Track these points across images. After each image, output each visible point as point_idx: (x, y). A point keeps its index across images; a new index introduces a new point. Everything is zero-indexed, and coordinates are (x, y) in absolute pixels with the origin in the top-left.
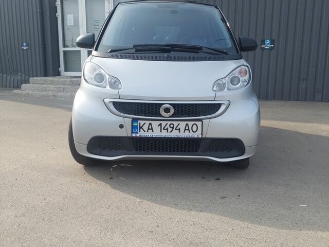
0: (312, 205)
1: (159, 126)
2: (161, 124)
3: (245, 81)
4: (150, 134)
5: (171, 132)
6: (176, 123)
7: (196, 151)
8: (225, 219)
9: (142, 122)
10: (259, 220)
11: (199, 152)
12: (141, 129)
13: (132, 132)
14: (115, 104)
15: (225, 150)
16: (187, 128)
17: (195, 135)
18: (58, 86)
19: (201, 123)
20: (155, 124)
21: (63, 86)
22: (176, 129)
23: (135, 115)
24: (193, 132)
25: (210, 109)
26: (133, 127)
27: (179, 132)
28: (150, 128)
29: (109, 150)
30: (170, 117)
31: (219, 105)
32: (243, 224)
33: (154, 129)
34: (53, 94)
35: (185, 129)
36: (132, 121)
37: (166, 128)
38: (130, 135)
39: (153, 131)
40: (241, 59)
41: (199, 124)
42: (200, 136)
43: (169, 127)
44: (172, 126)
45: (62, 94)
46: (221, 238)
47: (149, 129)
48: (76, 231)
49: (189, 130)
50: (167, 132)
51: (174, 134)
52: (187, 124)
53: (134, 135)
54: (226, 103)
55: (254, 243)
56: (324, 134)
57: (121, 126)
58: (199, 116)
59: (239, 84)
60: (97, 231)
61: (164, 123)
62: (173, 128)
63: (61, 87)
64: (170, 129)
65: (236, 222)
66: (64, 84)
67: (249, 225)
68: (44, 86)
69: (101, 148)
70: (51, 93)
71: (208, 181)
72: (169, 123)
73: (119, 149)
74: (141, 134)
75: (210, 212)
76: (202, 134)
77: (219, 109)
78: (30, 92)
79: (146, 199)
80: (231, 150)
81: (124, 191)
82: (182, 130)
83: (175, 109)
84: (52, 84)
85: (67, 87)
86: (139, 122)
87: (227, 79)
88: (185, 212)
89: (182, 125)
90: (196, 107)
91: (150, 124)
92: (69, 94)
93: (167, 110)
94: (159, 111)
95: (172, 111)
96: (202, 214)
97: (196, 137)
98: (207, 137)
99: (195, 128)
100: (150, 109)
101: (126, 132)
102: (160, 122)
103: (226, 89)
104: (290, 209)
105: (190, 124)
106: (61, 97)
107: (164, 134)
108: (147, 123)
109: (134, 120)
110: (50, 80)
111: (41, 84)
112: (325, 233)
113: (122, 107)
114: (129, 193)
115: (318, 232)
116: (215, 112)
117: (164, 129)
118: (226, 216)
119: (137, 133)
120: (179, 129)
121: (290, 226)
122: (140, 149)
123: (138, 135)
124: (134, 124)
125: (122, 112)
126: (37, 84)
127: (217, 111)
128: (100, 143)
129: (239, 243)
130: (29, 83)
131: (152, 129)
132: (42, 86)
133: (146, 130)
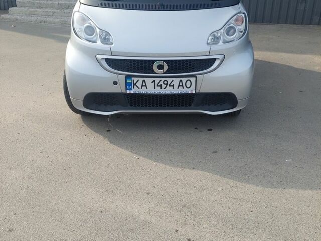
0: (297, 159)
1: (152, 83)
2: (154, 81)
3: (241, 32)
4: (144, 91)
5: (165, 88)
6: (169, 80)
7: (190, 106)
8: (216, 177)
9: (136, 79)
10: (246, 177)
11: (192, 106)
12: (135, 86)
13: (127, 89)
14: (107, 60)
15: (218, 104)
16: (181, 84)
17: (189, 91)
18: (46, 10)
19: (195, 78)
20: (149, 81)
21: (51, 10)
22: (170, 86)
23: (128, 71)
24: (187, 88)
25: (205, 64)
26: (127, 84)
27: (173, 88)
28: (144, 84)
29: (105, 105)
30: (164, 73)
31: (214, 60)
32: (232, 183)
33: (148, 86)
34: (42, 19)
35: (179, 86)
36: (126, 77)
37: (160, 85)
38: (124, 91)
39: (147, 88)
40: (238, 3)
41: (193, 80)
42: (194, 92)
43: (162, 84)
44: (165, 82)
45: (51, 19)
46: (212, 199)
47: (142, 86)
48: (80, 194)
49: (182, 86)
50: (161, 88)
51: (168, 91)
52: (181, 81)
53: (128, 92)
54: (221, 57)
55: (241, 204)
56: (317, 69)
57: (115, 83)
58: (193, 71)
59: (235, 35)
60: (99, 193)
61: (157, 80)
62: (167, 84)
63: (49, 10)
64: (164, 86)
65: (226, 180)
66: (52, 7)
67: (238, 184)
68: (32, 9)
69: (97, 104)
70: (40, 18)
71: (201, 133)
72: (163, 79)
73: (115, 104)
74: (135, 91)
75: (202, 169)
76: (195, 90)
77: (213, 64)
78: (18, 17)
79: (143, 156)
80: (224, 104)
81: (121, 146)
82: (176, 86)
83: (168, 66)
84: (39, 7)
85: (55, 10)
86: (133, 79)
87: (222, 30)
88: (178, 169)
89: (176, 81)
90: (190, 62)
91: (144, 81)
92: (58, 20)
93: (161, 67)
94: (153, 68)
95: (166, 67)
96: (195, 171)
97: (189, 93)
98: (200, 92)
99: (188, 84)
100: (143, 66)
101: (120, 89)
102: (153, 79)
103: (221, 42)
104: (276, 164)
105: (184, 80)
106: (50, 22)
107: (158, 91)
108: (141, 80)
109: (128, 77)
110: (37, 3)
111: (29, 7)
112: (306, 191)
113: (115, 64)
114: (126, 148)
115: (300, 191)
116: (209, 67)
117: (158, 86)
118: (216, 174)
119: (132, 90)
120: (173, 86)
121: (274, 184)
122: (135, 104)
123: (132, 92)
124: (128, 81)
125: (115, 69)
126: (25, 7)
127: (211, 66)
128: (95, 100)
129: (227, 205)
130: (16, 6)
131: (146, 86)
132: (30, 9)
133: (140, 87)
